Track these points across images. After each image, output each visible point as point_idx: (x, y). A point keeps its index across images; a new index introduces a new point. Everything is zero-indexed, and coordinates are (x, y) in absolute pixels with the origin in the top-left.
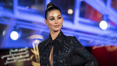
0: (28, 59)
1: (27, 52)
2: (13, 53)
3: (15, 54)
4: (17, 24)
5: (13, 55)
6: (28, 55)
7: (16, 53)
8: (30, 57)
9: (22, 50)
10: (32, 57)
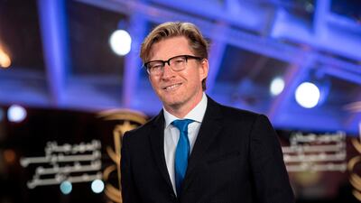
0: (343, 168)
1: (341, 145)
2: (301, 143)
3: (307, 148)
4: (320, 64)
5: (300, 149)
6: (341, 156)
7: (310, 144)
8: (347, 160)
9: (327, 138)
10: (352, 163)
